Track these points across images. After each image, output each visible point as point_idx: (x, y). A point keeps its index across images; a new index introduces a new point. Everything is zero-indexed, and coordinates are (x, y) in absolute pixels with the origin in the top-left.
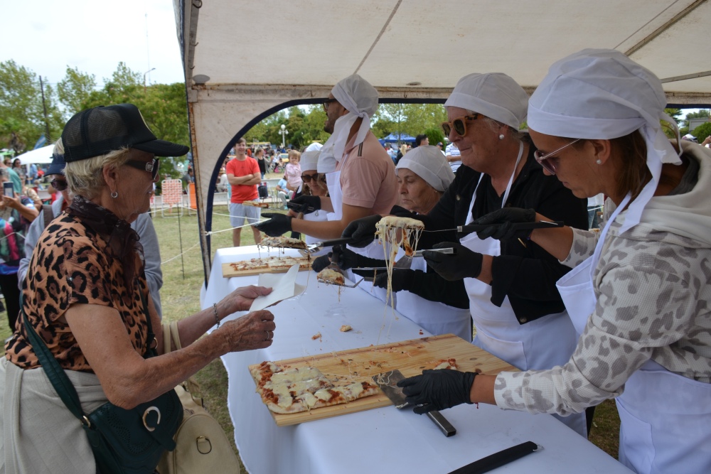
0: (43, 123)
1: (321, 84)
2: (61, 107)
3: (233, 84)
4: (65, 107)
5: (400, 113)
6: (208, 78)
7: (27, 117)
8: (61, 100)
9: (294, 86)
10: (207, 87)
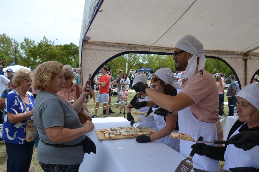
0: (14, 57)
1: (141, 44)
2: (22, 51)
3: (101, 42)
4: (23, 51)
5: (146, 60)
6: (90, 38)
7: (8, 54)
8: (21, 49)
9: (129, 44)
10: (89, 42)
